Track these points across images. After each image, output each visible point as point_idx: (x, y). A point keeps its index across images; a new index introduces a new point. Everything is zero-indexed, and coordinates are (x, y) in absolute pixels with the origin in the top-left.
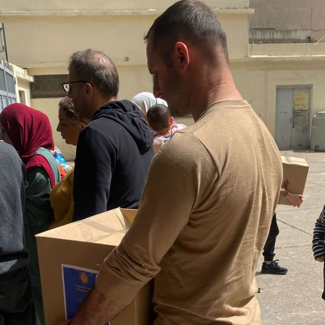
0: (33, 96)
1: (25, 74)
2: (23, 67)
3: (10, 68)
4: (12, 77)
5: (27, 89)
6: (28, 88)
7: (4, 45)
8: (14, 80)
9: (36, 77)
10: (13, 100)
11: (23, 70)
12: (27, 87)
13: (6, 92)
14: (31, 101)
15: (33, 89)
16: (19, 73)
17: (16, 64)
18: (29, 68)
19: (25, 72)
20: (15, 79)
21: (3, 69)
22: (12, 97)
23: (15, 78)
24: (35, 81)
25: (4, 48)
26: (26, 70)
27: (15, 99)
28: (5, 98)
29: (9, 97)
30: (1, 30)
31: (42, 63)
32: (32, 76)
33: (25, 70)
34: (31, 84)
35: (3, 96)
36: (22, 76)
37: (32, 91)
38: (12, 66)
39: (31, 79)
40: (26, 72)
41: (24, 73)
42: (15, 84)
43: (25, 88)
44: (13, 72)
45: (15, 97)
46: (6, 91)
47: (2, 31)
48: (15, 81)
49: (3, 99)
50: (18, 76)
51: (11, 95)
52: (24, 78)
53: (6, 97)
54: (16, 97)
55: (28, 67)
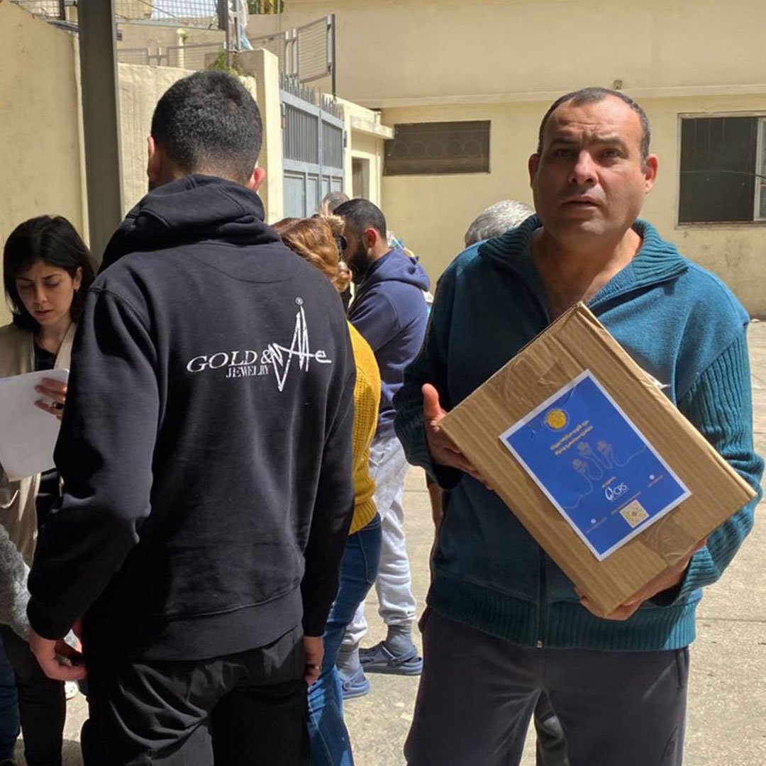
0: (388, 171)
1: (375, 121)
2: (372, 107)
3: (337, 111)
4: (340, 130)
5: (375, 154)
6: (377, 153)
7: (330, 60)
8: (343, 137)
9: (399, 128)
10: (333, 181)
11: (373, 113)
12: (376, 151)
13: (319, 166)
14: (382, 182)
15: (389, 155)
16: (360, 120)
17: (355, 100)
18: (387, 109)
19: (375, 116)
20: (346, 135)
21: (318, 115)
22: (331, 175)
23: (346, 132)
24: (396, 136)
25: (329, 67)
26: (380, 112)
27: (341, 178)
28: (315, 180)
29: (324, 176)
30: (328, 29)
31: (417, 96)
32: (391, 127)
33: (376, 113)
34: (387, 143)
35: (310, 174)
36: (365, 127)
37: (386, 159)
38: (341, 107)
39: (388, 133)
40: (379, 118)
41: (372, 120)
42: (345, 146)
43: (371, 152)
44: (343, 120)
45: (340, 175)
46: (317, 163)
47: (331, 30)
48: (345, 140)
49: (307, 181)
50: (356, 127)
51: (330, 171)
52: (371, 130)
53: (317, 175)
54: (344, 174)
55: (384, 106)
